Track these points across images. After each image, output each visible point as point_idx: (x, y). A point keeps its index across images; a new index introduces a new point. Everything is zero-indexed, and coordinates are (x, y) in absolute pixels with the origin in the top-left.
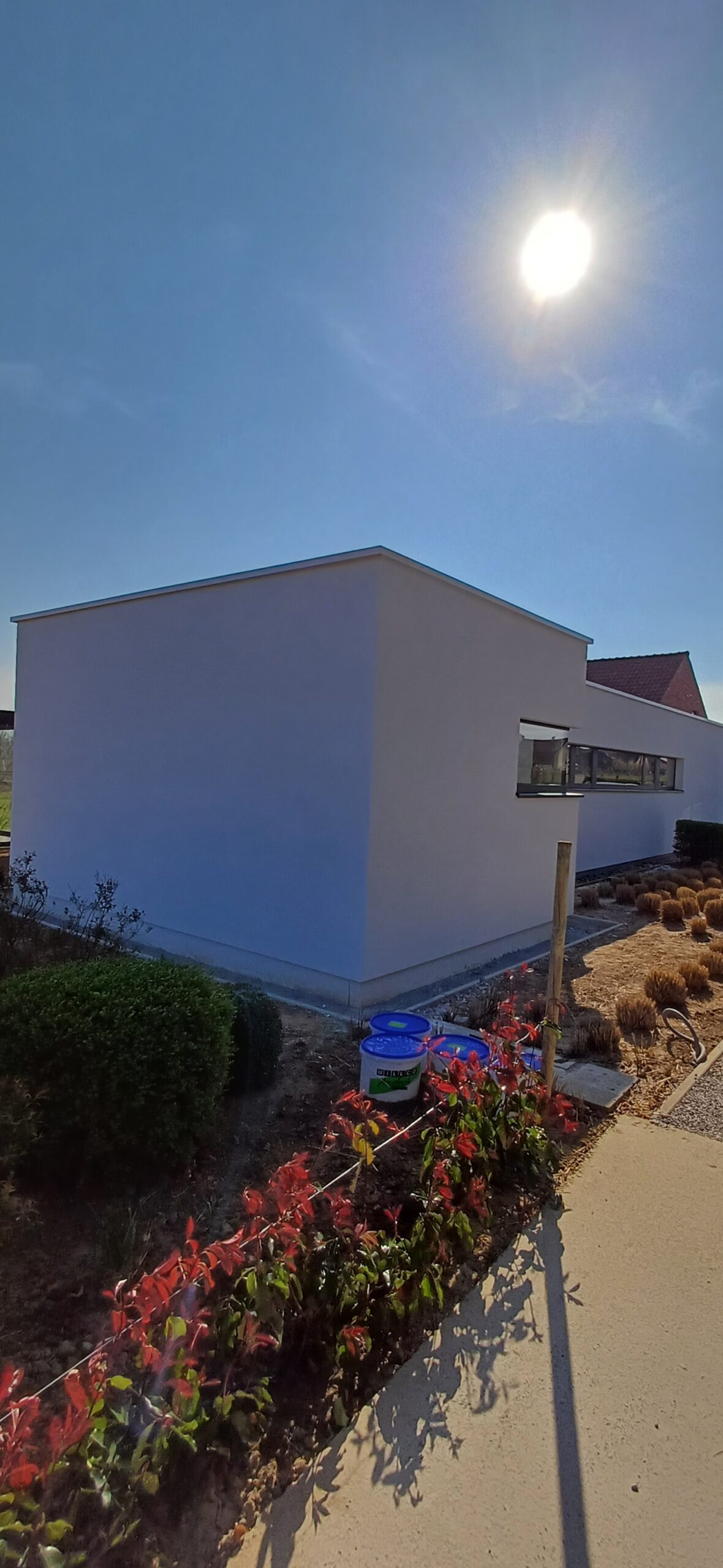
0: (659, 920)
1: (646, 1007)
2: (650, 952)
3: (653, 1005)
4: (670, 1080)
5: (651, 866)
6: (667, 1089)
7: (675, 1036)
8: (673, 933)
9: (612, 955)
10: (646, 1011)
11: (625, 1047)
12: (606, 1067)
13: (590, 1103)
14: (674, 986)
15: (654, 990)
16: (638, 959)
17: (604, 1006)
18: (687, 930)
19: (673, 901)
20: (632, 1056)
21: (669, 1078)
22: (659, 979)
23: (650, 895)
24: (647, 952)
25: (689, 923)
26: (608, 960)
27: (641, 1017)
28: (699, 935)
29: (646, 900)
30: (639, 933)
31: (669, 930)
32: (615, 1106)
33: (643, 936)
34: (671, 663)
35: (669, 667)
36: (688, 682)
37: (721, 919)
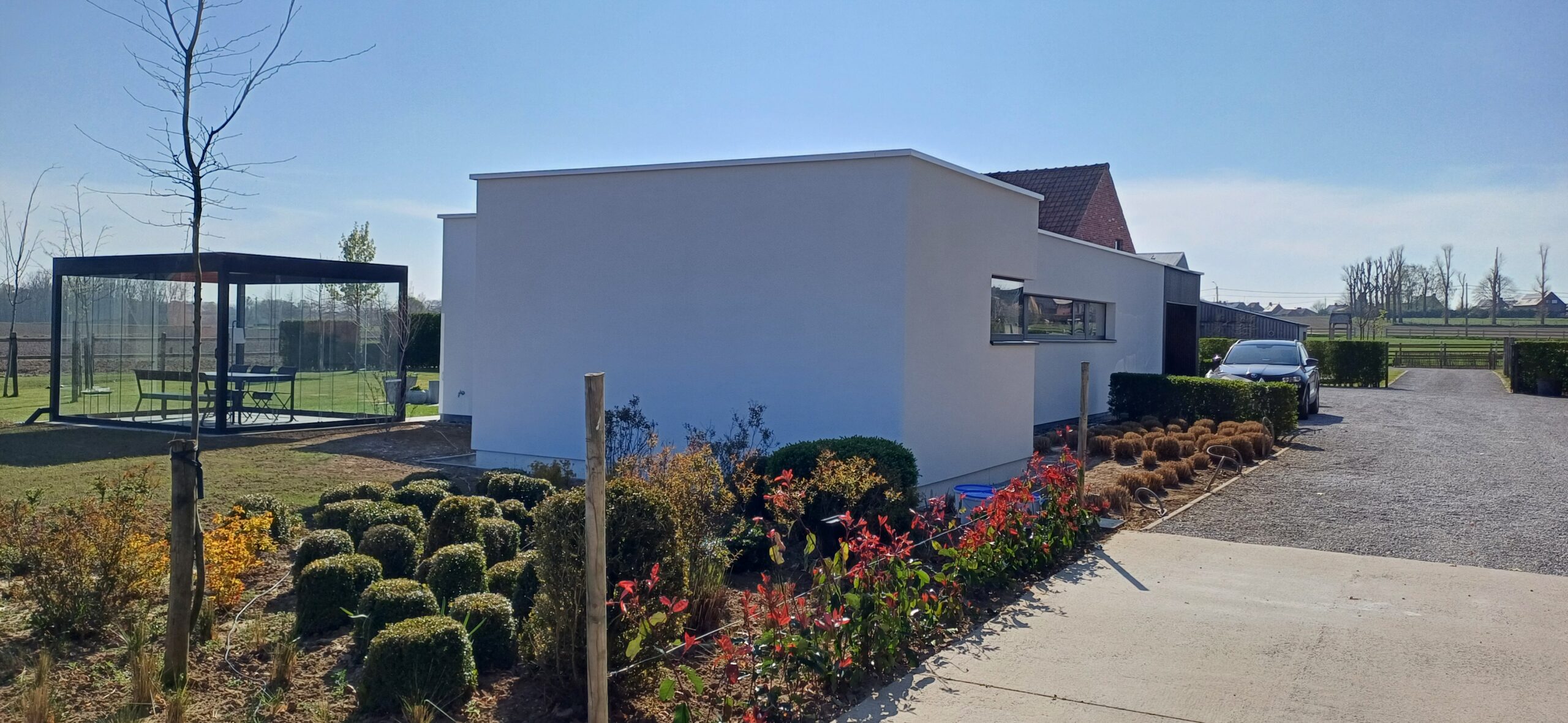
0: (1112, 458)
1: (1122, 492)
3: (1127, 491)
6: (1146, 523)
8: (1126, 466)
10: (1123, 495)
14: (1138, 482)
15: (1125, 483)
18: (1139, 463)
19: (1123, 442)
23: (1101, 437)
25: (1140, 459)
27: (1120, 499)
28: (1148, 465)
29: (1098, 442)
30: (1095, 468)
31: (1122, 464)
32: (1117, 528)
33: (1101, 470)
34: (1087, 178)
35: (1085, 183)
36: (1110, 203)
37: (1168, 452)
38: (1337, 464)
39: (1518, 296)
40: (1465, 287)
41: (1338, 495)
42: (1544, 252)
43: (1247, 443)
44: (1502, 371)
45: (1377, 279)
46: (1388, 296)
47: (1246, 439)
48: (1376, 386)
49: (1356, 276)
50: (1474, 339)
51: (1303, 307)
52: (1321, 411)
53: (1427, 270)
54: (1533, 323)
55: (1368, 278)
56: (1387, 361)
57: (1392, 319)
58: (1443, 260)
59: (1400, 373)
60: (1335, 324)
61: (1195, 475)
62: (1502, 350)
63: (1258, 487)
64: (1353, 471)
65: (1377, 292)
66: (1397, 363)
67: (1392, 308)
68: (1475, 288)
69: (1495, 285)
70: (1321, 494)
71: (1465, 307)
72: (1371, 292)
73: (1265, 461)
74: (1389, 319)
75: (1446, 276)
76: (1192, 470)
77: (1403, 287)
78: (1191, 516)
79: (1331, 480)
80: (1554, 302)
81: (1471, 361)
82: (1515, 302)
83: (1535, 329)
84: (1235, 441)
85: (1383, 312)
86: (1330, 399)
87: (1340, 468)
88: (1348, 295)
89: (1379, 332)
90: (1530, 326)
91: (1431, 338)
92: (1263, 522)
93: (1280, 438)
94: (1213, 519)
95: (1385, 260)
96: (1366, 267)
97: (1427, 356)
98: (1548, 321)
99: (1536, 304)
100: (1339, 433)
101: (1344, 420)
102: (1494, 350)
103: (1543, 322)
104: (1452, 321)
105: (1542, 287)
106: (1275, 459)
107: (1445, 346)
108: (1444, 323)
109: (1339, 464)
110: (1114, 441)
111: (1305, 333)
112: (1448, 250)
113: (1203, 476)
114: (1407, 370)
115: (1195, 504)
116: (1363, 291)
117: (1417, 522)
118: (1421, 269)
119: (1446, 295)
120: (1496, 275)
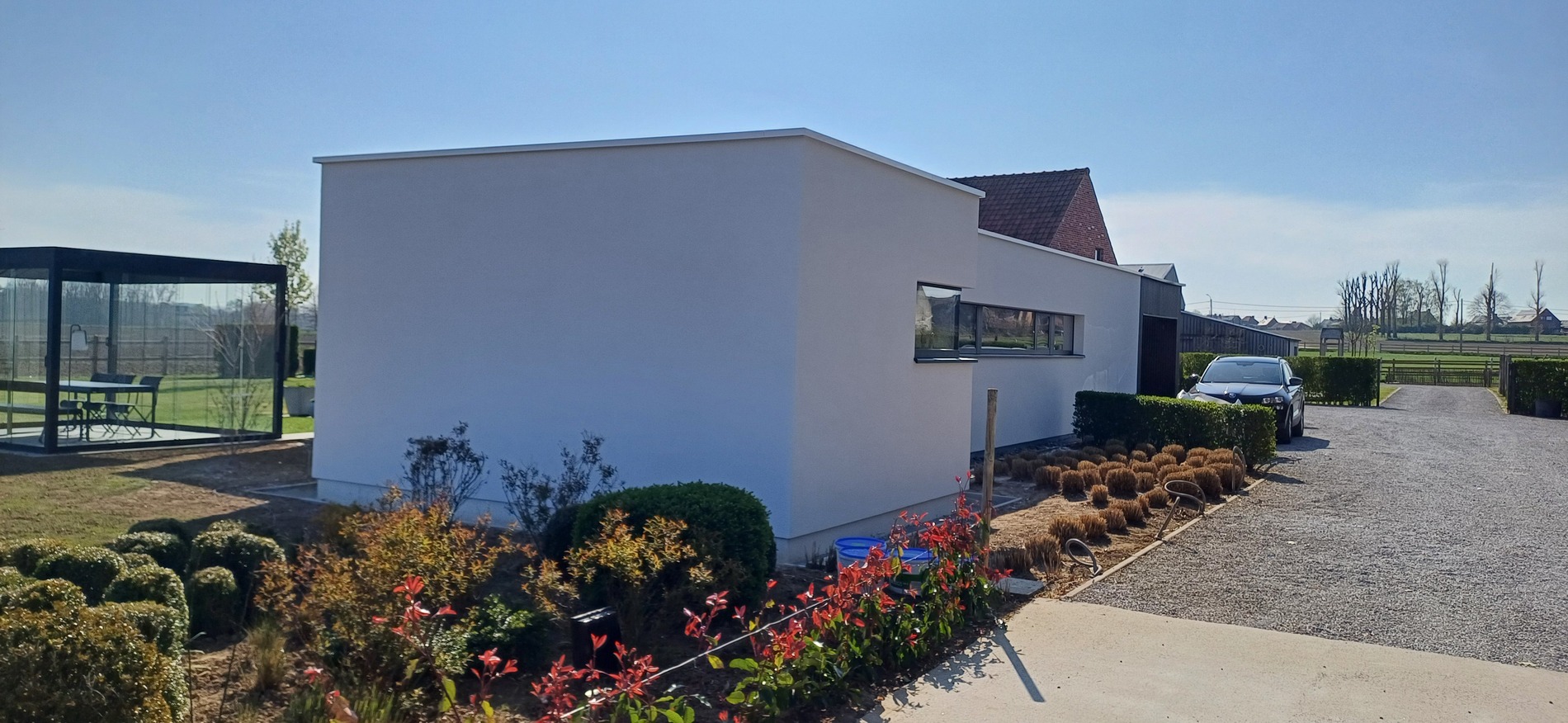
0: (1059, 492)
1: (1051, 542)
3: (1057, 541)
4: (1073, 583)
5: (1046, 445)
8: (1073, 502)
9: (1015, 520)
10: (1051, 546)
11: (1035, 570)
12: (1021, 578)
13: (1012, 593)
14: (1074, 530)
15: (1057, 531)
18: (1088, 499)
19: (1074, 473)
20: (1042, 576)
22: (1062, 525)
23: (1049, 468)
25: (1090, 494)
26: (1011, 524)
27: (1048, 550)
28: (1100, 503)
29: (1045, 473)
30: (1041, 504)
31: (1069, 501)
32: (1032, 594)
33: (1045, 506)
34: (1066, 183)
35: (1063, 189)
36: (1089, 210)
37: (1123, 487)
38: (1315, 502)
39: (1512, 313)
40: (1460, 303)
41: (1312, 545)
42: (1539, 269)
43: (1214, 476)
44: (1497, 389)
45: (1372, 295)
46: (1382, 311)
47: (1213, 471)
48: (1367, 405)
49: (1351, 291)
50: (1468, 355)
51: (1298, 321)
52: (1306, 433)
53: (1423, 285)
54: (1528, 339)
55: (1363, 293)
56: (1379, 378)
57: (1386, 334)
58: (1438, 275)
59: (1393, 390)
60: (1326, 339)
61: (1148, 515)
62: (1498, 367)
63: (1219, 532)
64: (1332, 512)
65: (1371, 308)
66: (1389, 380)
67: (1386, 322)
68: (1470, 304)
69: (1490, 301)
70: (1292, 543)
71: (1459, 322)
72: (1365, 307)
73: (1235, 497)
74: (1383, 334)
75: (1441, 292)
76: (1145, 509)
77: (1398, 302)
78: (1130, 576)
79: (1304, 523)
80: (1549, 318)
81: (1465, 378)
82: (1509, 318)
83: (1529, 346)
84: (1201, 474)
85: (1376, 327)
86: (1318, 418)
87: (1318, 507)
88: (1342, 309)
89: (1373, 349)
90: (1524, 343)
91: (1424, 353)
92: (1217, 584)
93: (1256, 467)
94: (1155, 580)
95: (1380, 276)
96: (1361, 281)
97: (1421, 372)
98: (1542, 338)
99: (1530, 320)
100: (1322, 462)
101: (1331, 445)
102: (1489, 367)
103: (1537, 339)
104: (1446, 337)
105: (1538, 303)
106: (1247, 493)
107: (1439, 362)
108: (1439, 339)
109: (1318, 501)
110: (1063, 473)
111: (1296, 348)
112: (1444, 266)
113: (1158, 516)
114: (1400, 387)
115: (1139, 557)
116: (1358, 306)
117: (1403, 585)
118: (1417, 284)
119: (1441, 310)
120: (1491, 292)
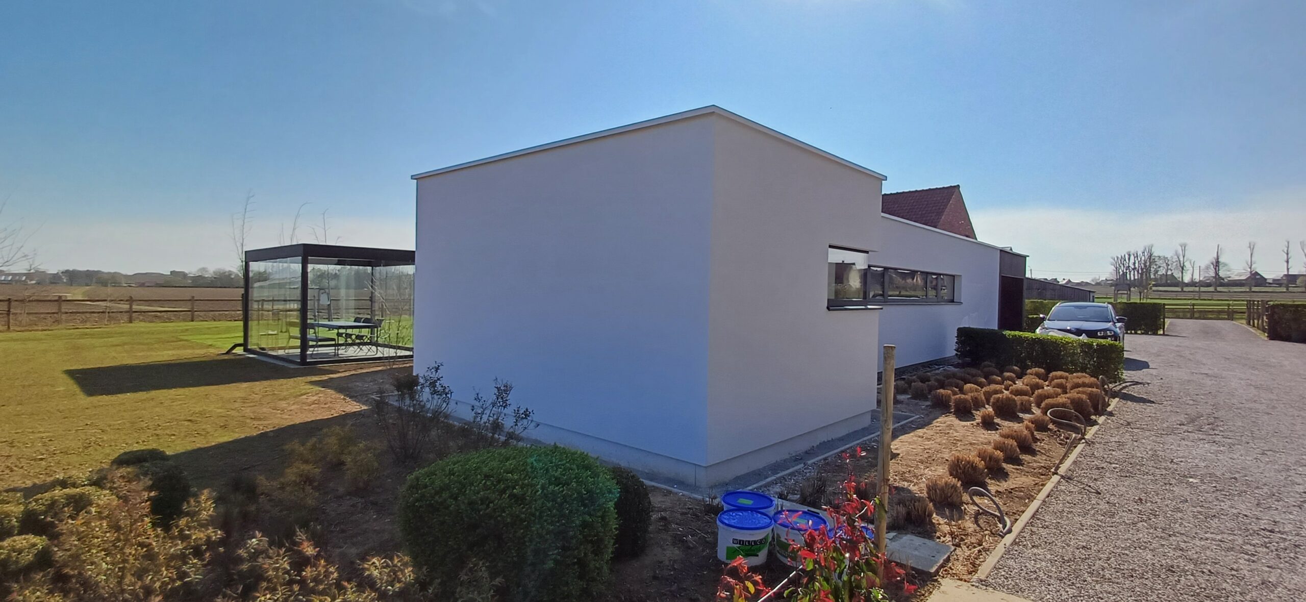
0: (951, 413)
1: (953, 486)
2: (947, 439)
3: (959, 484)
4: (982, 549)
5: (937, 367)
6: (981, 556)
7: (981, 511)
8: (964, 423)
9: (915, 443)
10: (953, 490)
11: (938, 520)
12: (924, 537)
13: (915, 568)
14: (974, 467)
15: (957, 471)
16: (938, 445)
17: (914, 485)
18: (977, 421)
19: (963, 396)
20: (946, 529)
21: (982, 547)
22: (961, 463)
23: (942, 391)
24: (944, 439)
25: (978, 415)
26: (911, 446)
27: (949, 495)
28: (988, 424)
29: (939, 396)
30: (935, 423)
31: (960, 420)
32: (937, 572)
33: (939, 426)
34: (944, 195)
35: (943, 198)
36: (960, 209)
37: (1008, 411)
38: (1180, 424)
39: (1232, 274)
40: (1194, 269)
41: (1218, 485)
42: (1252, 247)
43: (1083, 400)
44: (1245, 322)
45: (1134, 264)
46: (1142, 274)
47: (1084, 397)
48: (1155, 334)
49: (1120, 262)
50: (1205, 300)
51: (1085, 281)
53: (1169, 259)
54: (1244, 290)
55: (1129, 264)
56: (1166, 315)
58: (1180, 252)
60: (1118, 291)
61: (1036, 440)
65: (1134, 272)
67: (1144, 281)
69: (1216, 267)
70: (1194, 480)
71: (1194, 280)
72: (1130, 272)
73: (1103, 418)
75: (1182, 262)
76: (1032, 434)
77: (1152, 269)
80: (1258, 277)
81: (1215, 315)
82: (1229, 277)
84: (1074, 399)
88: (1115, 273)
90: (1241, 292)
91: (1174, 299)
95: (1140, 253)
96: (1127, 257)
98: (1254, 289)
99: (1245, 278)
100: (1155, 382)
101: (1151, 366)
103: (1250, 290)
104: (1185, 289)
105: (1250, 268)
106: (1112, 413)
107: (1194, 305)
108: (1180, 290)
110: (953, 396)
111: (1093, 296)
112: (1184, 247)
115: (1044, 501)
116: (1125, 271)
118: (1164, 257)
119: (1182, 273)
120: (1218, 262)
